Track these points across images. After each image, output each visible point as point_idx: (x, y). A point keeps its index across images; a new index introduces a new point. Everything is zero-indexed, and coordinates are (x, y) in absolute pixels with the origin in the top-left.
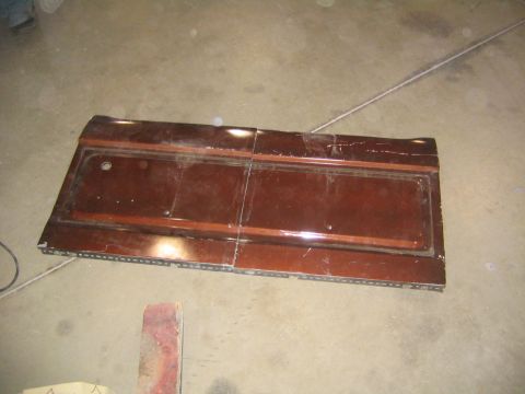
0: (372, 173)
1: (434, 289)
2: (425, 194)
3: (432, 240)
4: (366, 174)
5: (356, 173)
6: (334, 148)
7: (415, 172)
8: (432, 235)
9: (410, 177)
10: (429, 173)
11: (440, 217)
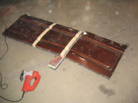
0: (107, 48)
1: (107, 78)
2: (117, 57)
3: (113, 67)
4: (105, 48)
5: (103, 47)
6: (101, 40)
7: (117, 51)
8: (113, 66)
9: (115, 52)
10: (121, 53)
11: (118, 63)
